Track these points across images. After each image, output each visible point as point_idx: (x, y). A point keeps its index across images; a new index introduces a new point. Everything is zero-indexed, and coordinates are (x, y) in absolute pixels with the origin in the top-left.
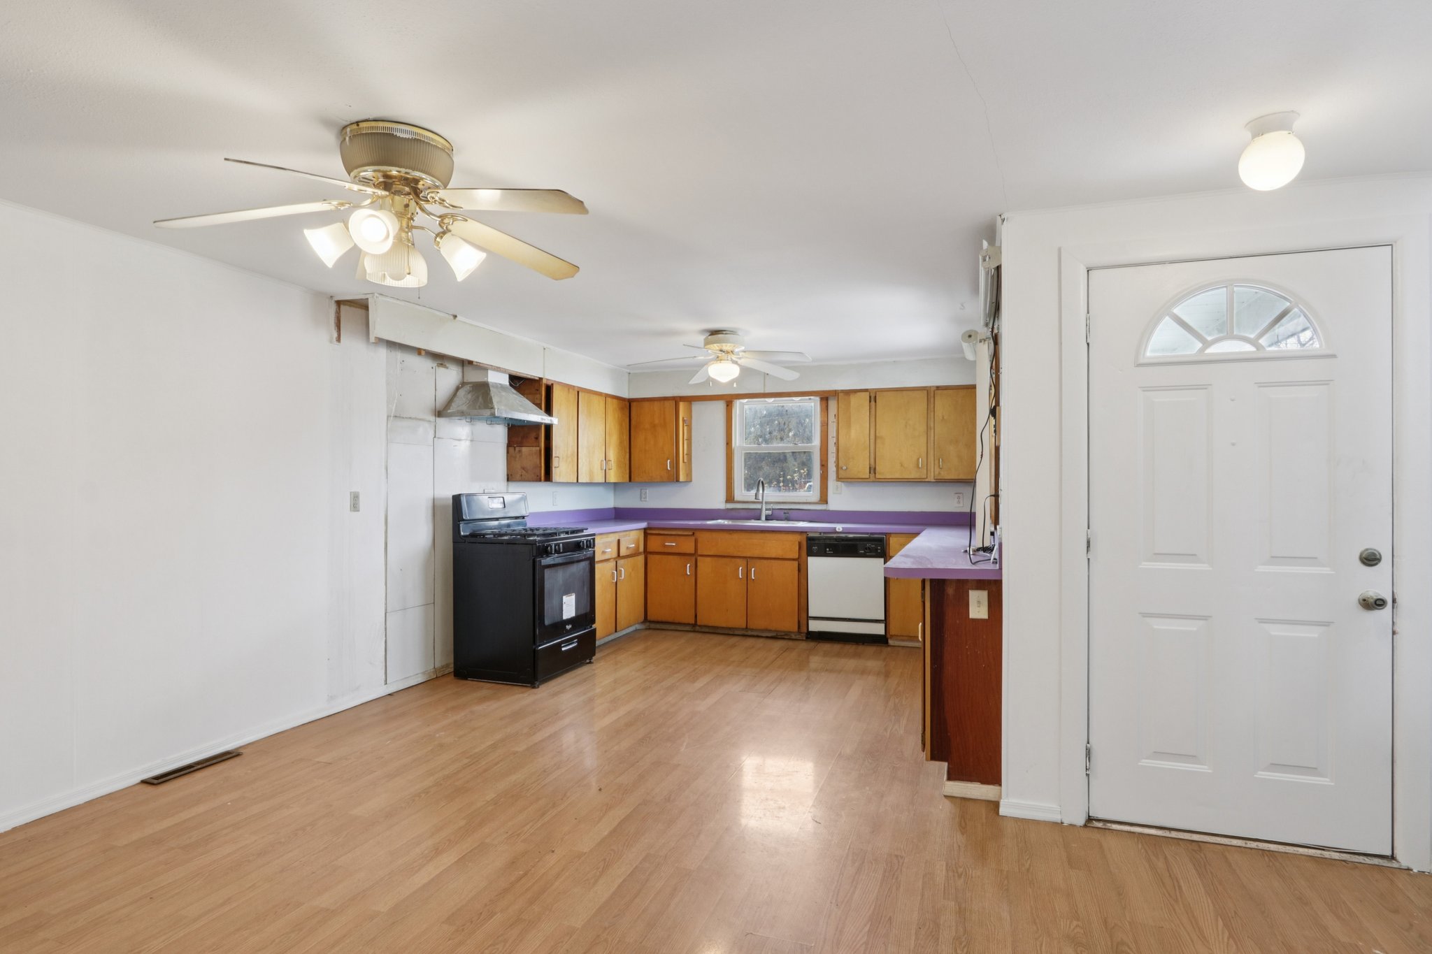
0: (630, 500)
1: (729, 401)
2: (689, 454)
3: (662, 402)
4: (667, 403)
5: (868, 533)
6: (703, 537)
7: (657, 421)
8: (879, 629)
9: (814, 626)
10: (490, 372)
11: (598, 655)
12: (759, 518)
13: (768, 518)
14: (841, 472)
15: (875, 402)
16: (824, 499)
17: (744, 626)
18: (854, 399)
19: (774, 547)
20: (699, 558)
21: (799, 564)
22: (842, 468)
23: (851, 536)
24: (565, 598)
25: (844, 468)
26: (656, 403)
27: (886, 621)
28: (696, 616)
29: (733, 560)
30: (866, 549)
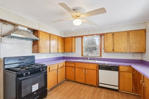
0: (65, 55)
1: (82, 37)
2: (75, 47)
3: (70, 38)
7: (69, 41)
8: (117, 88)
9: (100, 85)
10: (19, 26)
11: (48, 93)
14: (105, 50)
15: (114, 35)
16: (101, 56)
17: (84, 82)
18: (108, 35)
19: (91, 67)
20: (75, 68)
21: (96, 71)
23: (109, 65)
24: (33, 86)
26: (68, 38)
27: (119, 86)
30: (114, 69)
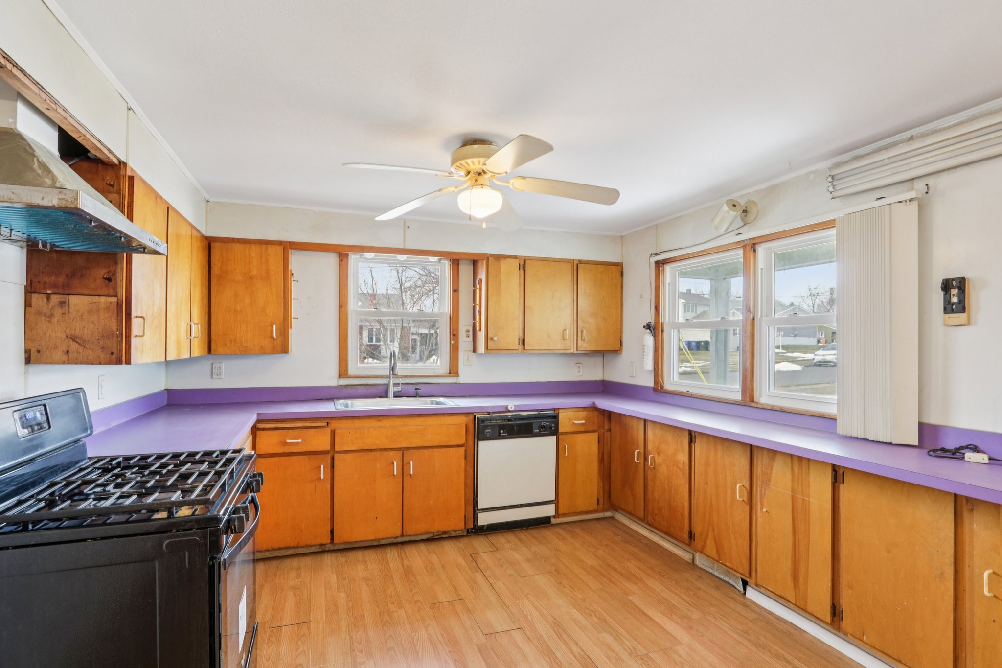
1: (344, 255)
3: (264, 246)
4: (272, 249)
5: (537, 410)
6: (341, 427)
7: (254, 272)
8: (549, 511)
9: (484, 519)
12: (386, 395)
13: (397, 395)
14: (490, 342)
15: (524, 270)
16: (454, 371)
17: (399, 533)
18: (505, 266)
20: (336, 456)
21: (465, 450)
22: (492, 339)
23: (524, 414)
25: (495, 338)
26: (253, 246)
27: (556, 502)
28: (332, 532)
29: (385, 453)
30: (541, 427)
